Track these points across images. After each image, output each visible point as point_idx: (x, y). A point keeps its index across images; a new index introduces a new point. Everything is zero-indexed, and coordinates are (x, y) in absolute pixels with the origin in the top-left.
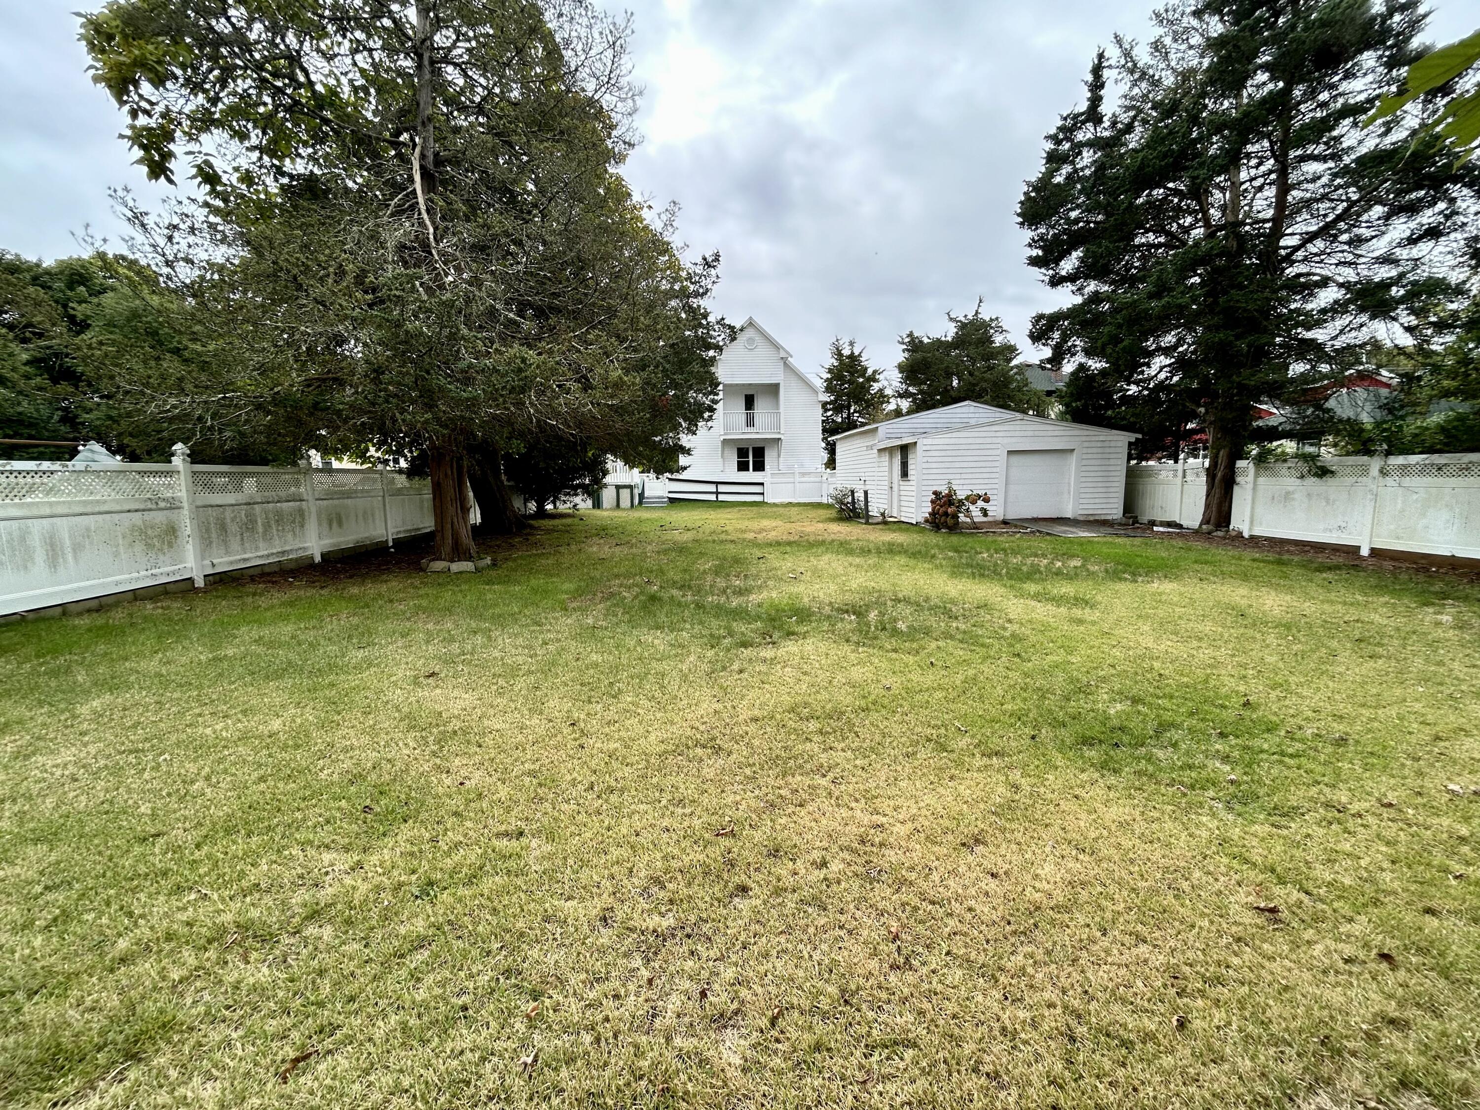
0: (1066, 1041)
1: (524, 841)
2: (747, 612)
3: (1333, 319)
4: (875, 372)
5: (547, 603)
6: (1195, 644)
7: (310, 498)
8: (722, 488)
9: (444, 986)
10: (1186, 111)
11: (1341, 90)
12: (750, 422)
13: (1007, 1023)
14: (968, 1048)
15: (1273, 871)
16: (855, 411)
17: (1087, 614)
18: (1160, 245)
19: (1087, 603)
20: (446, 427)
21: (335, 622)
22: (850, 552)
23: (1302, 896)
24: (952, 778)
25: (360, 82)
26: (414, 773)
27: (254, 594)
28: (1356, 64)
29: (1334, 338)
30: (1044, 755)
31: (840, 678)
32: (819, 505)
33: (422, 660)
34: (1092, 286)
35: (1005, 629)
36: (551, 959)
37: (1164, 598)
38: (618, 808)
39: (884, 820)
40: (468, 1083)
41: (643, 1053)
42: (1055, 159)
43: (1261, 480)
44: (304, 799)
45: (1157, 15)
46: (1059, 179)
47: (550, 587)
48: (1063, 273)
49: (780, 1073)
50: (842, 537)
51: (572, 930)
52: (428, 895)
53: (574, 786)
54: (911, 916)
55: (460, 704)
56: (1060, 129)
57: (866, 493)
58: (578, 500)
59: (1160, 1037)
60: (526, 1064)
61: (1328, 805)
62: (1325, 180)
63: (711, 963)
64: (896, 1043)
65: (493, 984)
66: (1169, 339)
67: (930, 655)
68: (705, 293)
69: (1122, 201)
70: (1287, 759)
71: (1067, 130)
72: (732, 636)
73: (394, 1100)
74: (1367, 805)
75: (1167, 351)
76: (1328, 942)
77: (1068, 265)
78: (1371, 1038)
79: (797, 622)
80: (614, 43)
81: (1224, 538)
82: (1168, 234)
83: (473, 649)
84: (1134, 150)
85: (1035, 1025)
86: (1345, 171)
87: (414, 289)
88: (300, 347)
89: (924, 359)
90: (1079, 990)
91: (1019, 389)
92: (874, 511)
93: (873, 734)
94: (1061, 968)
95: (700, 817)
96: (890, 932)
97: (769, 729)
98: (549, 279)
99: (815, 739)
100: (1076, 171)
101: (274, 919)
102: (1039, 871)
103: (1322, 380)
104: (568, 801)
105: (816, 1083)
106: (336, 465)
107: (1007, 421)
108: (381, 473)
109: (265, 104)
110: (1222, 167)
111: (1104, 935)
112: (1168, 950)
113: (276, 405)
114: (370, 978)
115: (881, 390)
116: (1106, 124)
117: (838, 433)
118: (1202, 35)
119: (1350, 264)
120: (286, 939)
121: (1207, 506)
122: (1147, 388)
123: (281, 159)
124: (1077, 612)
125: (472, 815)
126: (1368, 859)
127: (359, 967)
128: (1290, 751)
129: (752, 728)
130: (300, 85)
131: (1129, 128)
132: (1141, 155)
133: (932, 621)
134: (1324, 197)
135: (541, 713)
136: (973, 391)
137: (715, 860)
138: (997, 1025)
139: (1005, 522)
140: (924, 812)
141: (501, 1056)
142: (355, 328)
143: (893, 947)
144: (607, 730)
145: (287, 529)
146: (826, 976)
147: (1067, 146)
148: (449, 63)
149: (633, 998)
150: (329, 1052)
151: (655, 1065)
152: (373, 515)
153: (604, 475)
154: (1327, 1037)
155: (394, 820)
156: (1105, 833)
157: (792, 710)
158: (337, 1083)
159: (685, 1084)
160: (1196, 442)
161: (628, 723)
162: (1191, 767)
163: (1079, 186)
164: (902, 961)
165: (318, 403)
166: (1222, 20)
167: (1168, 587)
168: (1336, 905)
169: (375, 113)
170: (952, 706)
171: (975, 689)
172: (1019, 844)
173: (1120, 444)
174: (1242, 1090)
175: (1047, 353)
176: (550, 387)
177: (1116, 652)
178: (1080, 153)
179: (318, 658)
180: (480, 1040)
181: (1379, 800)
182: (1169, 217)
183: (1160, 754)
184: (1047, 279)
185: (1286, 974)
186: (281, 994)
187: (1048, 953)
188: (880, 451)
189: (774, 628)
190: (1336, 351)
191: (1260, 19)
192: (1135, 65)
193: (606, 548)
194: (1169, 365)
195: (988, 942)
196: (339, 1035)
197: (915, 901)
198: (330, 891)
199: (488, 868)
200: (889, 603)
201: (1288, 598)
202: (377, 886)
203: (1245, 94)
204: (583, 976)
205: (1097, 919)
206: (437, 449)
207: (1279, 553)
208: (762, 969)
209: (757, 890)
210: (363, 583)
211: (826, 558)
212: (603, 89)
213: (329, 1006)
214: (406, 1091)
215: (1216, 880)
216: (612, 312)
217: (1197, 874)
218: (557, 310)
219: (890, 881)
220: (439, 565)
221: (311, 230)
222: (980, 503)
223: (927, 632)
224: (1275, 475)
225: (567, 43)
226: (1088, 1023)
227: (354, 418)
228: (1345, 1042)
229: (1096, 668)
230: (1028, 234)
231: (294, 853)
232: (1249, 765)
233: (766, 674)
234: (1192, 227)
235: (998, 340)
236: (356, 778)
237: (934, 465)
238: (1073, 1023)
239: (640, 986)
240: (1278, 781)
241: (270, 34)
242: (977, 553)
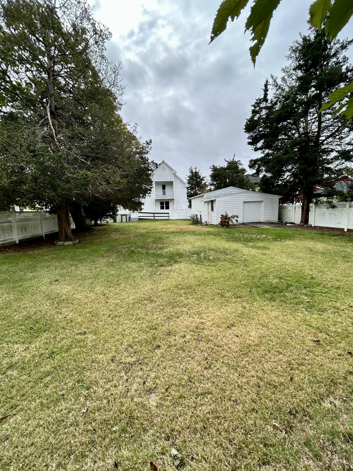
0: (257, 388)
1: (86, 335)
2: (163, 255)
3: (335, 161)
4: (203, 177)
5: (97, 254)
6: (298, 260)
7: (14, 221)
8: (156, 215)
9: (56, 388)
10: (292, 99)
12: (164, 194)
13: (240, 383)
14: (228, 393)
15: (319, 329)
16: (197, 190)
17: (267, 252)
18: (286, 139)
19: (267, 248)
20: (61, 197)
21: (23, 264)
22: (196, 235)
23: (327, 336)
24: (225, 306)
25: (28, 81)
26: (49, 315)
28: (339, 86)
29: (336, 167)
30: (253, 297)
31: (192, 275)
32: (187, 220)
33: (53, 276)
34: (267, 151)
35: (242, 257)
36: (93, 376)
37: (289, 246)
38: (118, 322)
39: (203, 321)
40: (63, 421)
41: (124, 405)
42: (254, 112)
43: (317, 209)
44: (9, 326)
45: (283, 70)
46: (256, 118)
47: (98, 249)
48: (258, 147)
49: (168, 407)
50: (193, 230)
51: (101, 365)
52: (52, 356)
53: (104, 316)
54: (211, 351)
55: (66, 290)
56: (256, 103)
57: (201, 216)
58: (108, 220)
59: (285, 383)
60: (84, 413)
61: (334, 308)
62: (332, 120)
63: (147, 372)
64: (205, 393)
65: (73, 386)
66: (290, 167)
67: (220, 267)
68: (147, 153)
69: (275, 126)
70: (323, 294)
71: (258, 104)
72: (158, 263)
73: (37, 429)
74: (345, 307)
75: (289, 171)
76: (334, 350)
77: (260, 145)
78: (345, 378)
79: (179, 258)
80: (115, 72)
81: (307, 227)
82: (288, 136)
83: (71, 271)
84: (277, 110)
85: (248, 383)
86: (337, 118)
87: (48, 151)
88: (8, 171)
89: (218, 173)
90: (262, 371)
91: (247, 182)
92: (203, 221)
93: (201, 293)
94: (256, 364)
95: (145, 324)
96: (205, 357)
97: (168, 293)
98: (95, 148)
99: (183, 295)
100: (261, 116)
102: (251, 334)
103: (332, 180)
104: (101, 321)
105: (180, 409)
106: (24, 210)
107: (243, 192)
108: (40, 212)
110: (302, 116)
111: (269, 353)
112: (288, 355)
114: (30, 387)
115: (205, 183)
116: (269, 102)
117: (192, 197)
118: (296, 76)
119: (339, 145)
121: (302, 217)
122: (284, 182)
124: (264, 251)
125: (68, 328)
126: (345, 323)
127: (26, 384)
128: (324, 291)
129: (163, 293)
130: (7, 82)
131: (276, 103)
132: (279, 112)
133: (220, 256)
134: (332, 125)
135: (93, 292)
136: (233, 183)
137: (150, 338)
138: (236, 385)
139: (243, 224)
140: (216, 317)
141: (75, 411)
142: (27, 164)
143: (205, 362)
144: (115, 296)
145: (6, 232)
146: (184, 373)
147: (258, 108)
148: (59, 76)
149: (121, 386)
150: (15, 415)
151: (127, 408)
152: (37, 227)
153: (117, 212)
154: (333, 379)
155: (41, 331)
156: (271, 320)
157: (176, 287)
158: (17, 426)
159: (137, 414)
160: (298, 198)
161: (122, 294)
162: (296, 298)
163: (262, 121)
164: (208, 366)
165: (15, 190)
166: (302, 72)
167: (290, 242)
168: (336, 338)
169: (34, 92)
170: (226, 283)
171: (233, 277)
172: (245, 326)
173: (276, 199)
174: (308, 398)
175: (254, 171)
176: (96, 184)
177: (275, 263)
178: (262, 111)
179: (16, 277)
180: (68, 406)
181: (349, 305)
182: (288, 131)
183: (287, 294)
184: (253, 149)
185: (322, 361)
187: (253, 360)
188: (205, 202)
189: (171, 260)
190: (336, 171)
191: (312, 72)
192: (277, 84)
193: (118, 236)
194: (290, 175)
195: (235, 358)
196: (18, 408)
197: (213, 346)
198: (17, 358)
199: (74, 346)
200: (207, 251)
201: (324, 245)
202: (34, 355)
203: (309, 94)
204: (104, 380)
205: (268, 348)
206: (59, 204)
207: (322, 231)
208: (163, 373)
209: (163, 346)
210: (34, 250)
211: (188, 237)
212: (112, 86)
213: (15, 398)
214: (42, 426)
215: (302, 333)
216: (117, 159)
217: (297, 331)
218: (98, 158)
219: (205, 341)
220: (60, 243)
221: (11, 131)
222: (236, 218)
223: (219, 259)
224: (320, 208)
225: (100, 71)
226: (264, 381)
227: (28, 194)
228: (338, 380)
229: (269, 269)
230: (247, 135)
231: (4, 345)
232: (312, 297)
233: (168, 275)
234: (295, 133)
235: (240, 167)
236: (28, 318)
237: (221, 207)
238: (260, 382)
239: (124, 382)
240: (321, 301)
242: (235, 234)
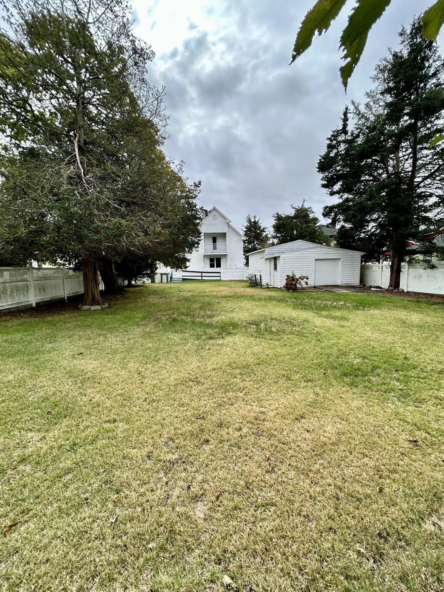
0: (335, 500)
1: (116, 424)
2: (212, 325)
3: (435, 209)
4: (264, 228)
5: (131, 322)
6: (387, 334)
7: (31, 280)
8: (204, 274)
9: (78, 490)
10: (379, 130)
11: (435, 123)
12: (215, 248)
13: (312, 493)
14: (296, 505)
15: (416, 425)
16: (256, 244)
17: (346, 323)
18: (370, 181)
19: (346, 319)
20: (88, 251)
21: (40, 332)
22: (254, 300)
23: (427, 435)
24: (292, 391)
25: (53, 110)
26: (70, 396)
27: (5, 321)
28: (440, 114)
29: (436, 216)
30: (329, 381)
31: (249, 351)
32: (242, 281)
33: (77, 348)
34: (346, 196)
35: (314, 330)
36: (125, 476)
37: (375, 316)
38: (156, 409)
39: (264, 410)
40: (86, 532)
41: (163, 515)
42: (330, 147)
43: (410, 270)
44: (21, 410)
45: (367, 94)
46: (332, 155)
47: (132, 316)
48: (335, 190)
49: (219, 520)
50: (251, 294)
51: (135, 462)
52: (74, 449)
53: (138, 399)
54: (275, 450)
55: (92, 366)
56: (332, 136)
57: (260, 276)
58: (145, 279)
59: (372, 496)
60: (112, 523)
61: (436, 398)
62: (430, 156)
63: (193, 474)
64: (267, 504)
65: (100, 488)
66: (375, 216)
67: (285, 341)
68: (195, 197)
69: (356, 164)
70: (421, 380)
71: (335, 136)
72: (206, 335)
73: (54, 542)
75: (375, 221)
76: (437, 453)
77: (337, 187)
79: (232, 329)
80: (158, 98)
81: (397, 292)
82: (373, 176)
83: (99, 342)
84: (360, 144)
85: (323, 494)
86: (437, 153)
87: (74, 195)
88: (26, 218)
89: (283, 223)
90: (341, 478)
91: (320, 235)
92: (264, 283)
93: (261, 374)
94: (334, 469)
95: (190, 411)
96: (266, 457)
97: (219, 373)
98: (132, 191)
99: (238, 376)
100: (338, 152)
101: (5, 463)
102: (326, 429)
103: (431, 232)
104: (135, 406)
105: (234, 524)
106: (44, 266)
107: (315, 247)
108: (62, 269)
109: (13, 119)
110: (392, 151)
111: (351, 454)
112: (375, 459)
113: (15, 242)
114: (46, 487)
115: (266, 235)
116: (349, 134)
117: (250, 252)
118: (384, 102)
119: (440, 188)
120: (9, 472)
121: (391, 280)
122: (367, 235)
123: (20, 141)
124: (342, 323)
125: (94, 413)
127: (42, 483)
128: (422, 376)
129: (213, 373)
130: (28, 111)
131: (358, 136)
132: (362, 146)
133: (286, 327)
134: (430, 163)
135: (126, 369)
136: (302, 236)
137: (196, 429)
138: (308, 495)
139: (315, 287)
140: (281, 406)
141: (101, 520)
142: (49, 210)
143: (267, 463)
144: (153, 375)
145: (21, 293)
146: (240, 477)
147: (335, 142)
148: (90, 104)
149: (159, 491)
150: (26, 521)
151: (167, 520)
152: (59, 287)
153: (156, 270)
154: (436, 493)
155: (61, 417)
156: (352, 412)
157: (229, 365)
158: (29, 536)
159: (180, 527)
160: (386, 255)
161: (162, 372)
162: (385, 384)
163: (340, 157)
164: (271, 469)
165: (33, 241)
166: (391, 96)
167: (376, 312)
168: (439, 438)
169: (60, 123)
170: (293, 362)
171: (302, 354)
172: (318, 418)
173: (358, 256)
174: (403, 517)
175: (329, 221)
176: (132, 235)
177: (357, 338)
178: (340, 145)
179: (32, 348)
180: (93, 513)
182: (374, 170)
183: (373, 379)
184: (329, 193)
185: (421, 467)
186: (6, 496)
187: (329, 463)
188: (266, 259)
189: (223, 331)
190: (436, 221)
191: (405, 96)
192: (360, 112)
193: (156, 299)
194: (375, 226)
195: (305, 459)
196: (31, 513)
197: (277, 443)
198: (30, 449)
199: (100, 436)
200: (269, 320)
201: (421, 315)
202: (52, 447)
203: (400, 124)
204: (138, 482)
205: (348, 448)
206: (85, 259)
207: (418, 298)
208: (213, 475)
209: (212, 441)
210: (53, 315)
211: (245, 302)
212: (153, 116)
213: (28, 501)
214: (59, 537)
215: (394, 429)
216: (157, 204)
217: (387, 427)
218: (134, 204)
219: (267, 436)
220: (86, 307)
221: (31, 170)
222: (305, 280)
223: (284, 332)
224: (415, 268)
225: (139, 97)
226: (344, 492)
227: (49, 247)
229: (349, 345)
230: (321, 175)
231: (15, 433)
232: (407, 382)
233: (219, 350)
234: (382, 173)
235: (311, 216)
236: (45, 399)
237: (287, 265)
238: (338, 492)
239: (163, 485)
240: (418, 389)
241: (16, 91)
242: (304, 299)
